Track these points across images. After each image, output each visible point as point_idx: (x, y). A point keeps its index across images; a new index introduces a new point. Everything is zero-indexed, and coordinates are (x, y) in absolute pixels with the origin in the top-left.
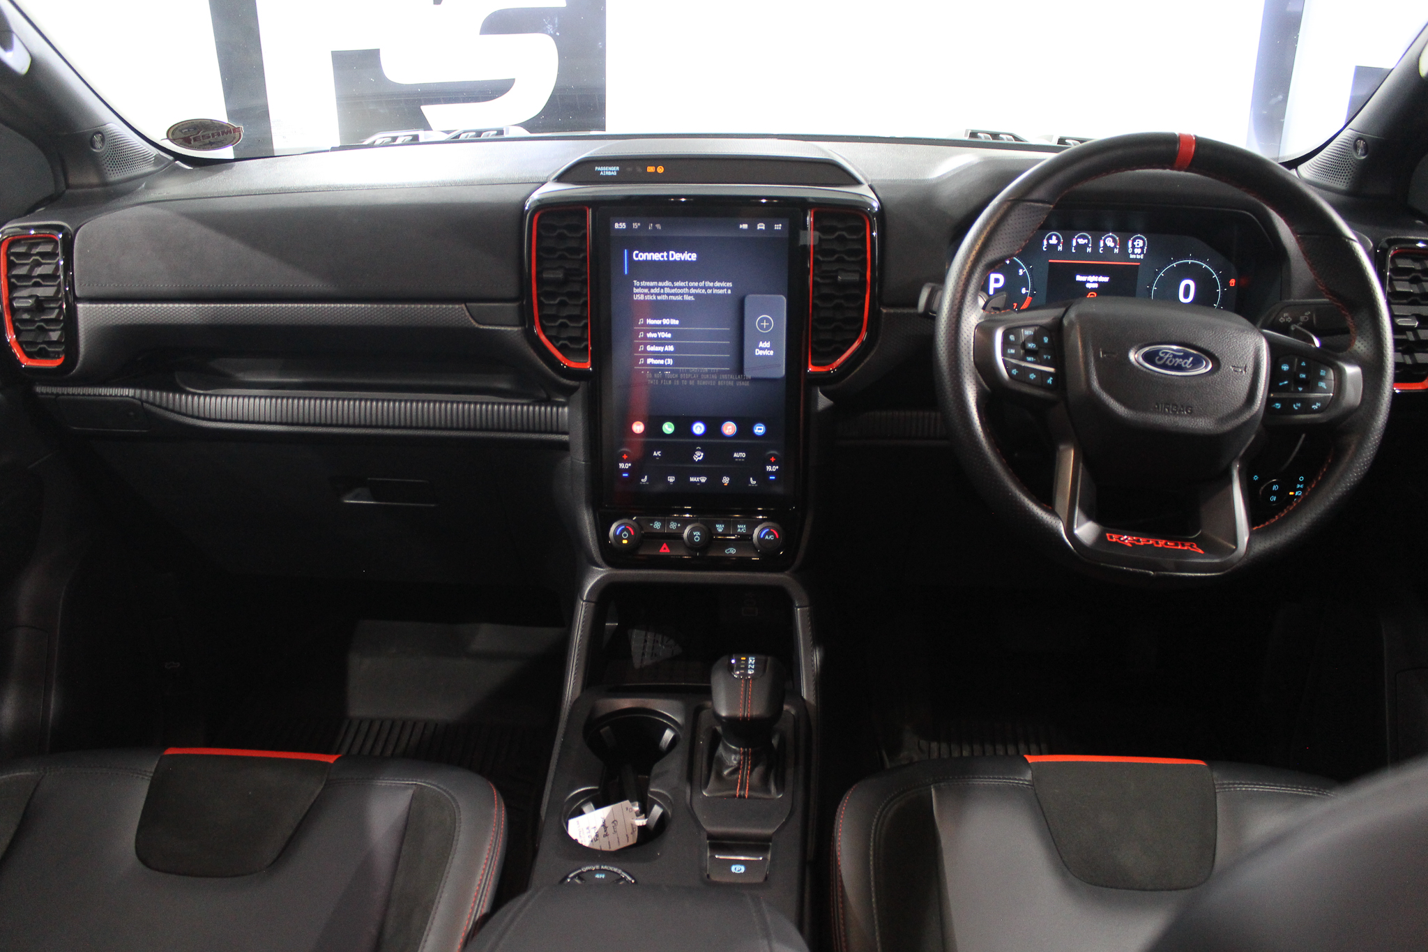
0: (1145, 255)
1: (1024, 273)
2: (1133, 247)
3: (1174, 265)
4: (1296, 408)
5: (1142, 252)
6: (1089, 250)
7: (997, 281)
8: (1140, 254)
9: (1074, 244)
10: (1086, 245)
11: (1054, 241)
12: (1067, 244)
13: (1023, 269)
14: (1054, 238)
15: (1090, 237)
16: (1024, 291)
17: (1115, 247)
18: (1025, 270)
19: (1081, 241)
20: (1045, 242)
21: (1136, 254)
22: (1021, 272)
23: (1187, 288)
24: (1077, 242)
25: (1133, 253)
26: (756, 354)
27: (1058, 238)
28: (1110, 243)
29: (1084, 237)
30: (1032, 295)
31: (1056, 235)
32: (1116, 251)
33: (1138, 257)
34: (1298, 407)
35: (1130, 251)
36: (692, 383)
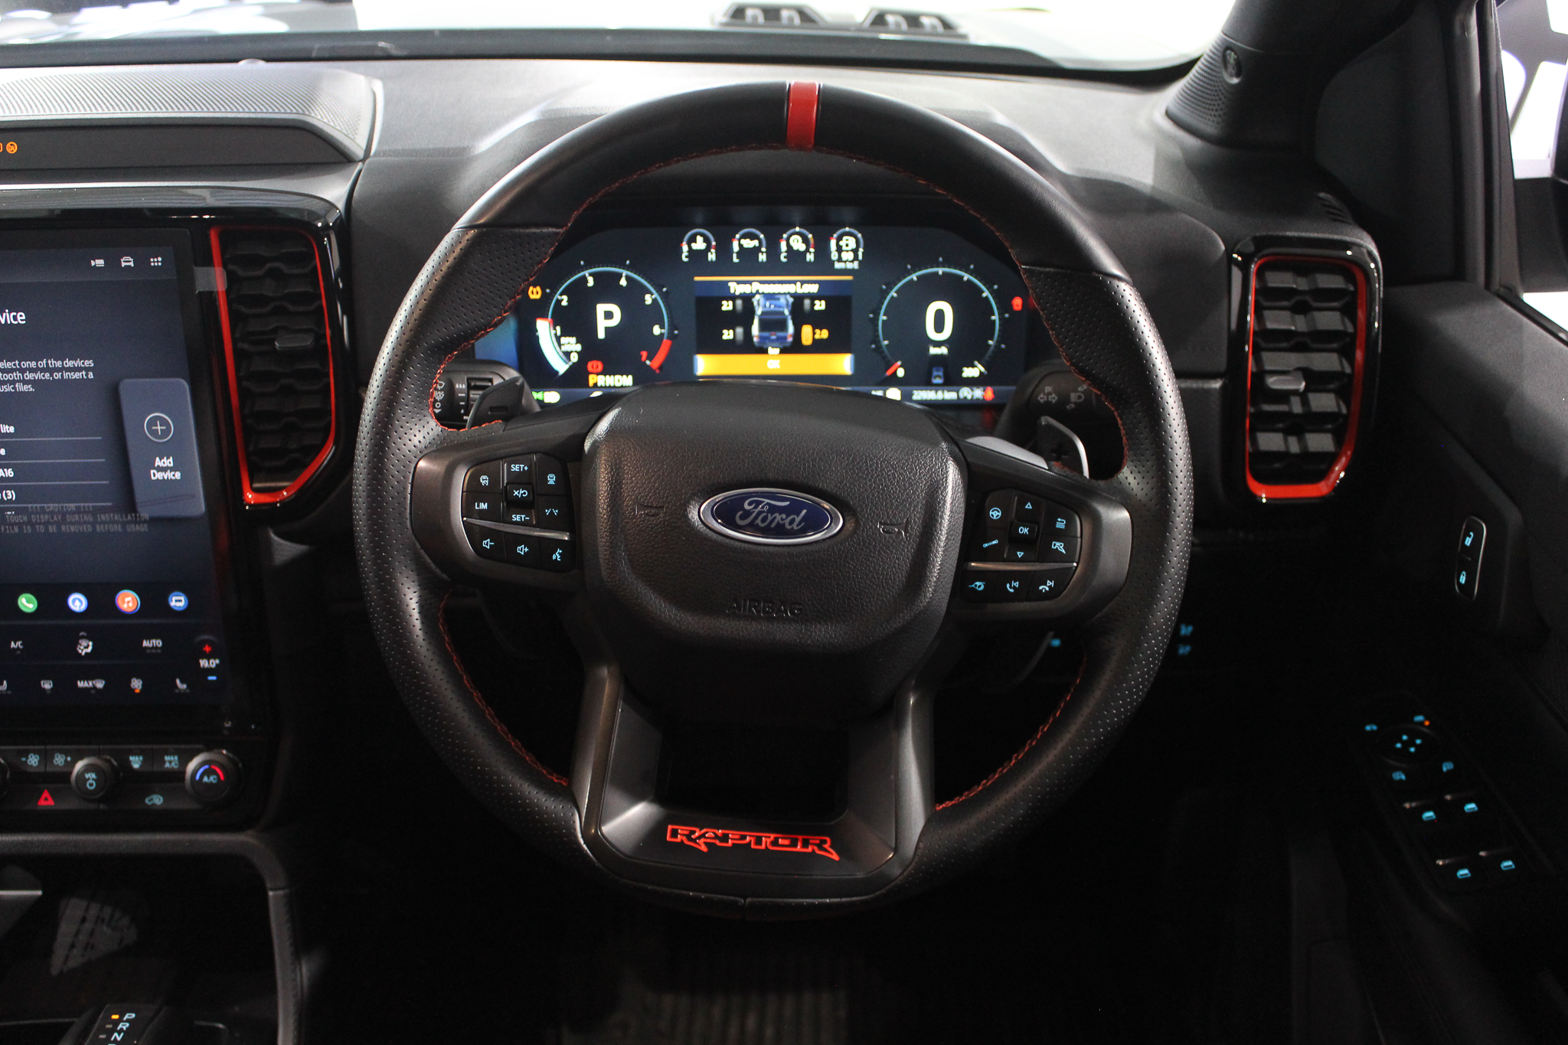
0: (861, 263)
1: (655, 301)
2: (839, 249)
3: (914, 277)
4: (1012, 591)
5: (856, 258)
6: (762, 257)
7: (609, 315)
8: (852, 261)
9: (736, 248)
10: (756, 250)
11: (700, 244)
12: (724, 249)
13: (652, 294)
14: (699, 239)
15: (762, 236)
16: (656, 330)
17: (807, 250)
18: (656, 295)
19: (748, 244)
20: (685, 248)
21: (845, 262)
22: (648, 299)
23: (940, 316)
24: (741, 246)
25: (840, 260)
26: (153, 478)
27: (706, 240)
28: (797, 244)
29: (752, 237)
30: (671, 336)
31: (702, 235)
32: (810, 257)
33: (850, 266)
34: (1014, 588)
35: (834, 256)
36: (52, 529)
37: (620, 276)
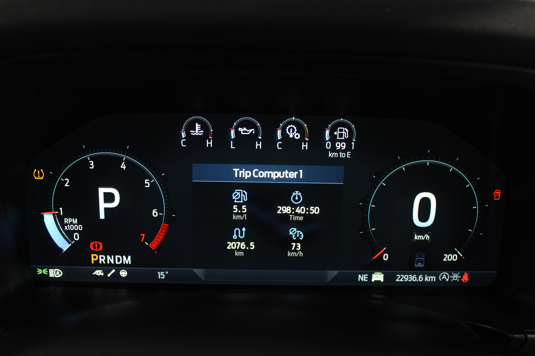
0: (353, 152)
1: (152, 184)
2: (333, 139)
3: (403, 167)
5: (349, 148)
6: (259, 145)
7: (109, 198)
8: (345, 151)
9: (233, 136)
10: (253, 137)
11: (198, 131)
12: (221, 137)
13: (151, 179)
14: (197, 126)
15: (258, 124)
16: (155, 213)
17: (302, 140)
18: (154, 180)
19: (245, 131)
20: (184, 134)
21: (338, 151)
22: (147, 183)
23: (425, 203)
24: (237, 133)
25: (334, 149)
27: (204, 127)
28: (294, 134)
29: (249, 125)
30: (169, 220)
31: (200, 122)
32: (305, 146)
33: (342, 155)
35: (328, 145)
37: (120, 160)
